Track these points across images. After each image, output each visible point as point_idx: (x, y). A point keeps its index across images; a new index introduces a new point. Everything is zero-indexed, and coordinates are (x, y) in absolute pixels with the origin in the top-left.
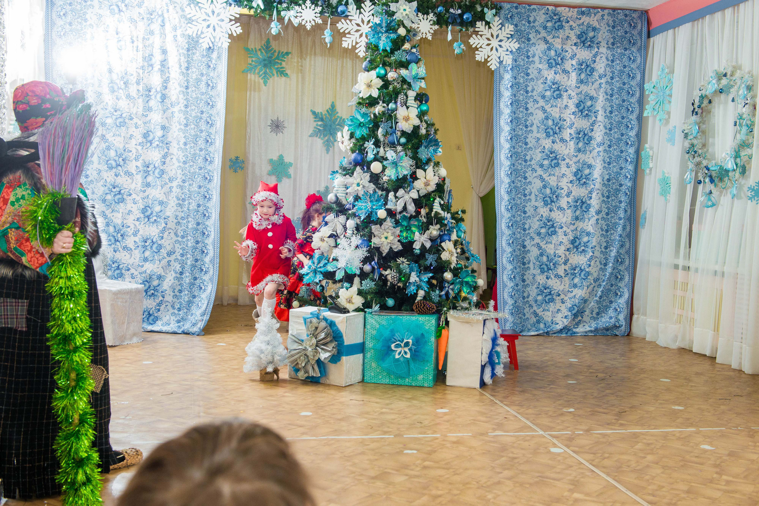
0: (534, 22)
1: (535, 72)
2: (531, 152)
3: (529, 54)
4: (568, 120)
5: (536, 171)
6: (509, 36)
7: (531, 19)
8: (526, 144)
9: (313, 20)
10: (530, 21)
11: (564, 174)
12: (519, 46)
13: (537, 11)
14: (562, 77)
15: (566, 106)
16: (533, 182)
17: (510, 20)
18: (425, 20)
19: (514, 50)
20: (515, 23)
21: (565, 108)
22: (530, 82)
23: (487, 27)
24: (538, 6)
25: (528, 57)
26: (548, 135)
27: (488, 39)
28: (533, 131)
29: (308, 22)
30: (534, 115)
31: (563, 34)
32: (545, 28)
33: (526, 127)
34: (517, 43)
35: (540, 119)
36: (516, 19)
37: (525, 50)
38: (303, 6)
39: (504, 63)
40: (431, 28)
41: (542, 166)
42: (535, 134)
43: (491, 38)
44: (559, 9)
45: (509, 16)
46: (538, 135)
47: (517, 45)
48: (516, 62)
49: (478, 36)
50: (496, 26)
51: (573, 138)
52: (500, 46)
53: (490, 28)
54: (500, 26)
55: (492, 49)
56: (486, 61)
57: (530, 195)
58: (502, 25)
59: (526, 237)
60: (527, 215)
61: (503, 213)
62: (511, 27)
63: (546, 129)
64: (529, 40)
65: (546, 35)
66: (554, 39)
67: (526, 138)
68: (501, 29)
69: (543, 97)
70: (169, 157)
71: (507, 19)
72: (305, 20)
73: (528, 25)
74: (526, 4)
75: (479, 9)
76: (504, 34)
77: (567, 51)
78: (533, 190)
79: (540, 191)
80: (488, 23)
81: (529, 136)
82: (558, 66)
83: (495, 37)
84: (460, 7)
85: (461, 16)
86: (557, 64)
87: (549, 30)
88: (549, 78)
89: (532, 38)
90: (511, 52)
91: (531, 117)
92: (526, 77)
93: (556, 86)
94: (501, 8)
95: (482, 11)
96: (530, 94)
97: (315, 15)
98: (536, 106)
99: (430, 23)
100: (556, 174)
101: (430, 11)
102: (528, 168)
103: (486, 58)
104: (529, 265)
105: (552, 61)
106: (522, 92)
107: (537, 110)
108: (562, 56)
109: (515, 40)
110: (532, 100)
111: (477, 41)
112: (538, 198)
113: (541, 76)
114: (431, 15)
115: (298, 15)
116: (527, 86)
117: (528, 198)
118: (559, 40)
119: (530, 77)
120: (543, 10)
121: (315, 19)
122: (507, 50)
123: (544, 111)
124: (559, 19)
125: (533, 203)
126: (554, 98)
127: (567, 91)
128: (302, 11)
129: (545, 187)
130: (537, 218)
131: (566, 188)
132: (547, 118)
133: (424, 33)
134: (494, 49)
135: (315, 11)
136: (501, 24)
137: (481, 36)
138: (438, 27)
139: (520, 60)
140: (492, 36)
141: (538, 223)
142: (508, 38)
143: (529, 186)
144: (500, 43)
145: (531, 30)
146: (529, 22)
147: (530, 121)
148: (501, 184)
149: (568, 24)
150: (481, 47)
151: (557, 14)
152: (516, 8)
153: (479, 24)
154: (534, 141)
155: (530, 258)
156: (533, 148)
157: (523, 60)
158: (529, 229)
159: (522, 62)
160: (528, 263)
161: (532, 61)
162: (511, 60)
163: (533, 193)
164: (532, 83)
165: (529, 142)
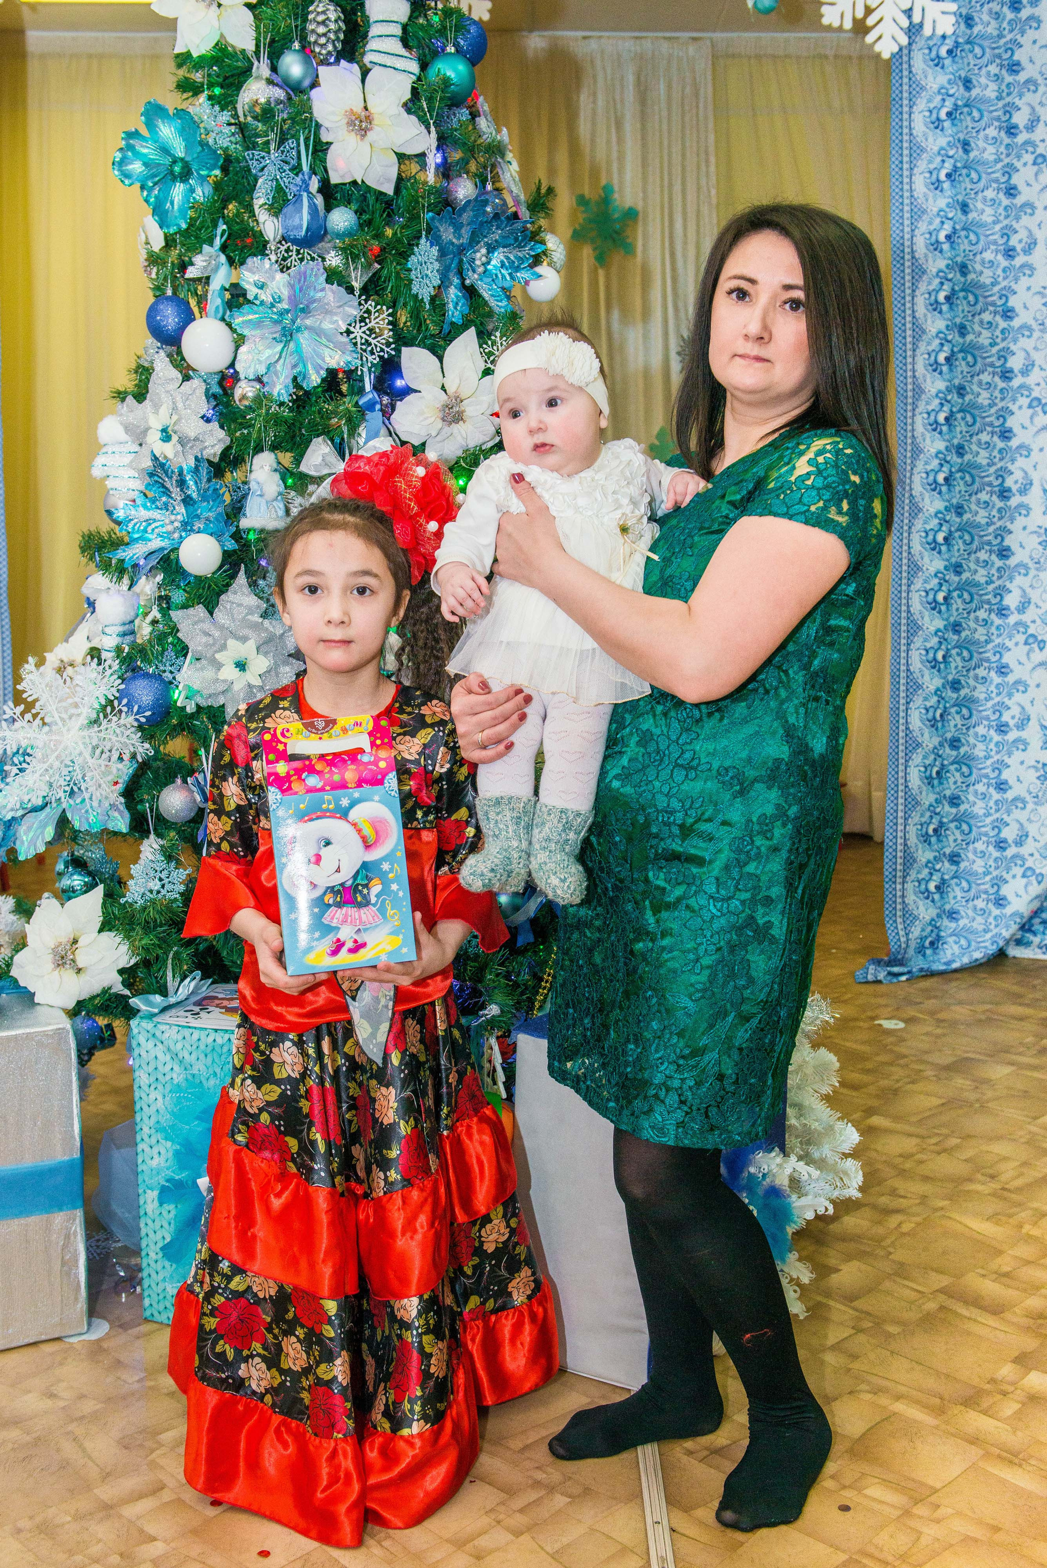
2: (1025, 343)
8: (1008, 314)
16: (1035, 448)
22: (1021, 96)
28: (1032, 269)
30: (1039, 212)
33: (1009, 253)
39: (927, 31)
42: (1042, 279)
48: (969, 26)
56: (861, 28)
57: (1023, 491)
59: (1010, 637)
60: (1012, 562)
61: (917, 557)
67: (1006, 293)
78: (1035, 476)
81: (1020, 287)
91: (1025, 220)
92: (1009, 79)
96: (1021, 138)
102: (1014, 400)
103: (860, 14)
104: (1023, 734)
106: (992, 132)
110: (1029, 158)
116: (1009, 110)
117: (1014, 501)
119: (1022, 77)
139: (985, 17)
143: (1020, 462)
147: (1022, 234)
148: (915, 458)
155: (1028, 707)
156: (1035, 326)
157: (997, 16)
158: (1022, 608)
159: (994, 23)
160: (1021, 726)
161: (1031, 18)
162: (953, 19)
163: (1036, 483)
164: (1029, 97)
165: (1019, 308)
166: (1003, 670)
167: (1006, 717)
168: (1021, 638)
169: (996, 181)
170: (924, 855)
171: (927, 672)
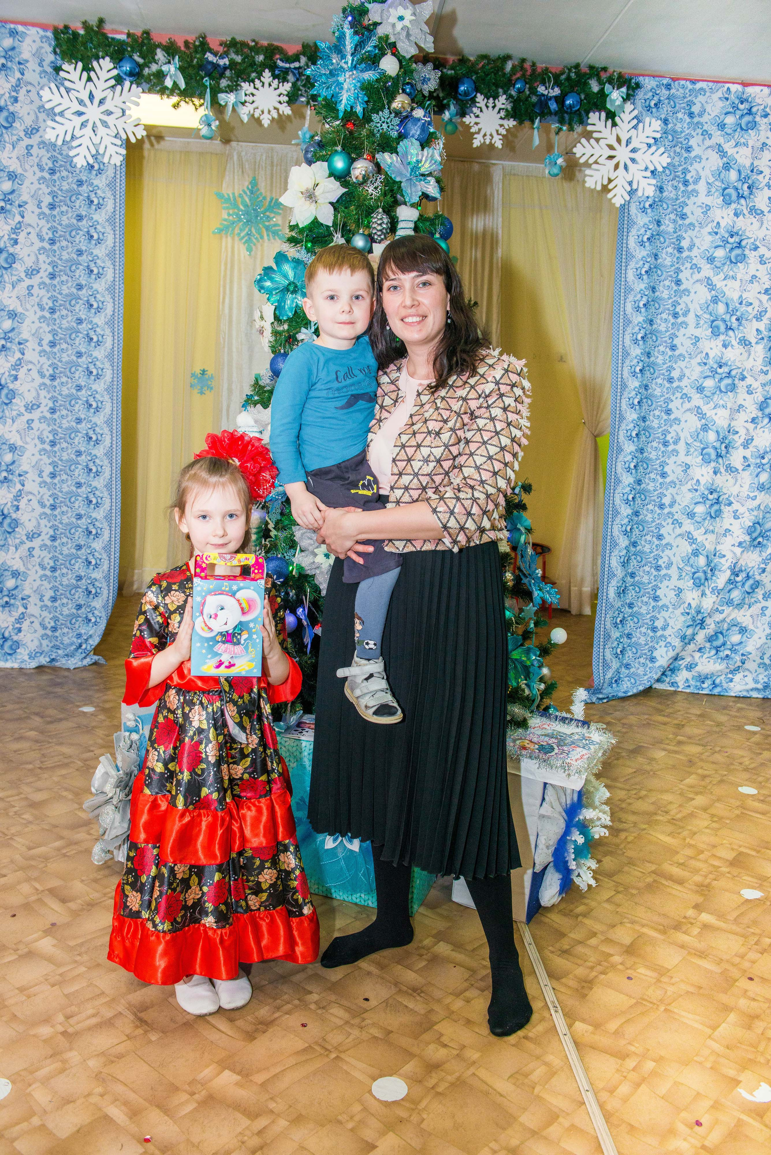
0: (700, 115)
1: (698, 212)
2: (681, 364)
3: (688, 177)
4: (756, 304)
5: (689, 399)
6: (652, 141)
7: (696, 109)
8: (673, 348)
9: (275, 108)
10: (692, 113)
11: (741, 406)
12: (669, 160)
13: (708, 94)
14: (749, 221)
15: (754, 277)
16: (683, 420)
17: (654, 110)
18: (490, 109)
19: (660, 169)
20: (663, 116)
21: (751, 282)
22: (686, 231)
23: (609, 122)
24: (710, 84)
25: (686, 183)
26: (715, 333)
27: (611, 147)
28: (687, 325)
29: (266, 112)
30: (692, 294)
31: (755, 138)
32: (722, 126)
33: (675, 315)
34: (666, 155)
35: (703, 301)
36: (665, 110)
37: (680, 168)
38: (257, 82)
39: (640, 193)
40: (501, 126)
41: (700, 389)
42: (691, 330)
43: (616, 145)
44: (750, 90)
45: (652, 104)
46: (698, 332)
47: (665, 160)
48: (661, 192)
49: (592, 141)
50: (626, 120)
51: (763, 339)
52: (633, 160)
53: (614, 124)
54: (635, 122)
55: (617, 167)
56: (605, 190)
57: (676, 443)
58: (638, 119)
59: (665, 520)
60: (668, 480)
62: (657, 125)
63: (713, 321)
64: (688, 149)
65: (721, 141)
66: (736, 149)
67: (673, 337)
68: (635, 127)
69: (711, 260)
70: (25, 368)
71: (649, 108)
72: (260, 108)
73: (688, 120)
74: (686, 80)
75: (595, 87)
76: (642, 137)
77: (761, 172)
78: (682, 435)
79: (696, 436)
80: (611, 116)
81: (680, 334)
82: (742, 201)
83: (624, 142)
84: (558, 83)
85: (560, 100)
86: (740, 196)
87: (729, 131)
88: (723, 224)
89: (695, 146)
90: (652, 172)
91: (685, 298)
92: (680, 222)
93: (736, 239)
94: (638, 86)
95: (602, 90)
96: (685, 254)
97: (278, 99)
98: (697, 276)
99: (499, 116)
100: (729, 406)
101: (500, 90)
102: (674, 394)
103: (605, 182)
104: (669, 572)
105: (731, 191)
106: (670, 250)
107: (698, 285)
108: (750, 182)
109: (662, 150)
110: (688, 265)
111: (589, 151)
112: (692, 450)
113: (709, 220)
114: (502, 99)
115: (248, 99)
116: (679, 239)
117: (671, 448)
118: (747, 151)
119: (687, 222)
120: (720, 92)
121: (278, 106)
122: (646, 169)
123: (711, 285)
124: (750, 110)
125: (682, 457)
126: (731, 262)
127: (756, 248)
128: (255, 92)
129: (705, 428)
130: (689, 486)
131: (742, 432)
132: (715, 300)
133: (488, 134)
134: (621, 166)
135: (278, 92)
136: (635, 117)
137: (597, 140)
138: (515, 123)
139: (670, 188)
140: (619, 140)
141: (690, 495)
142: (649, 146)
143: (675, 427)
144: (633, 155)
145: (695, 130)
146: (691, 115)
147: (683, 306)
148: (621, 422)
149: (765, 120)
150: (596, 162)
151: (747, 100)
152: (668, 87)
153: (593, 117)
154: (688, 343)
155: (672, 558)
156: (686, 355)
157: (676, 188)
158: (671, 506)
159: (674, 192)
160: (668, 567)
161: (694, 190)
162: (653, 188)
163: (682, 439)
164: (690, 232)
165: (679, 346)
166: (660, 537)
167: (660, 562)
168: (670, 521)
169: (671, 276)
170: (615, 634)
171: (621, 537)
